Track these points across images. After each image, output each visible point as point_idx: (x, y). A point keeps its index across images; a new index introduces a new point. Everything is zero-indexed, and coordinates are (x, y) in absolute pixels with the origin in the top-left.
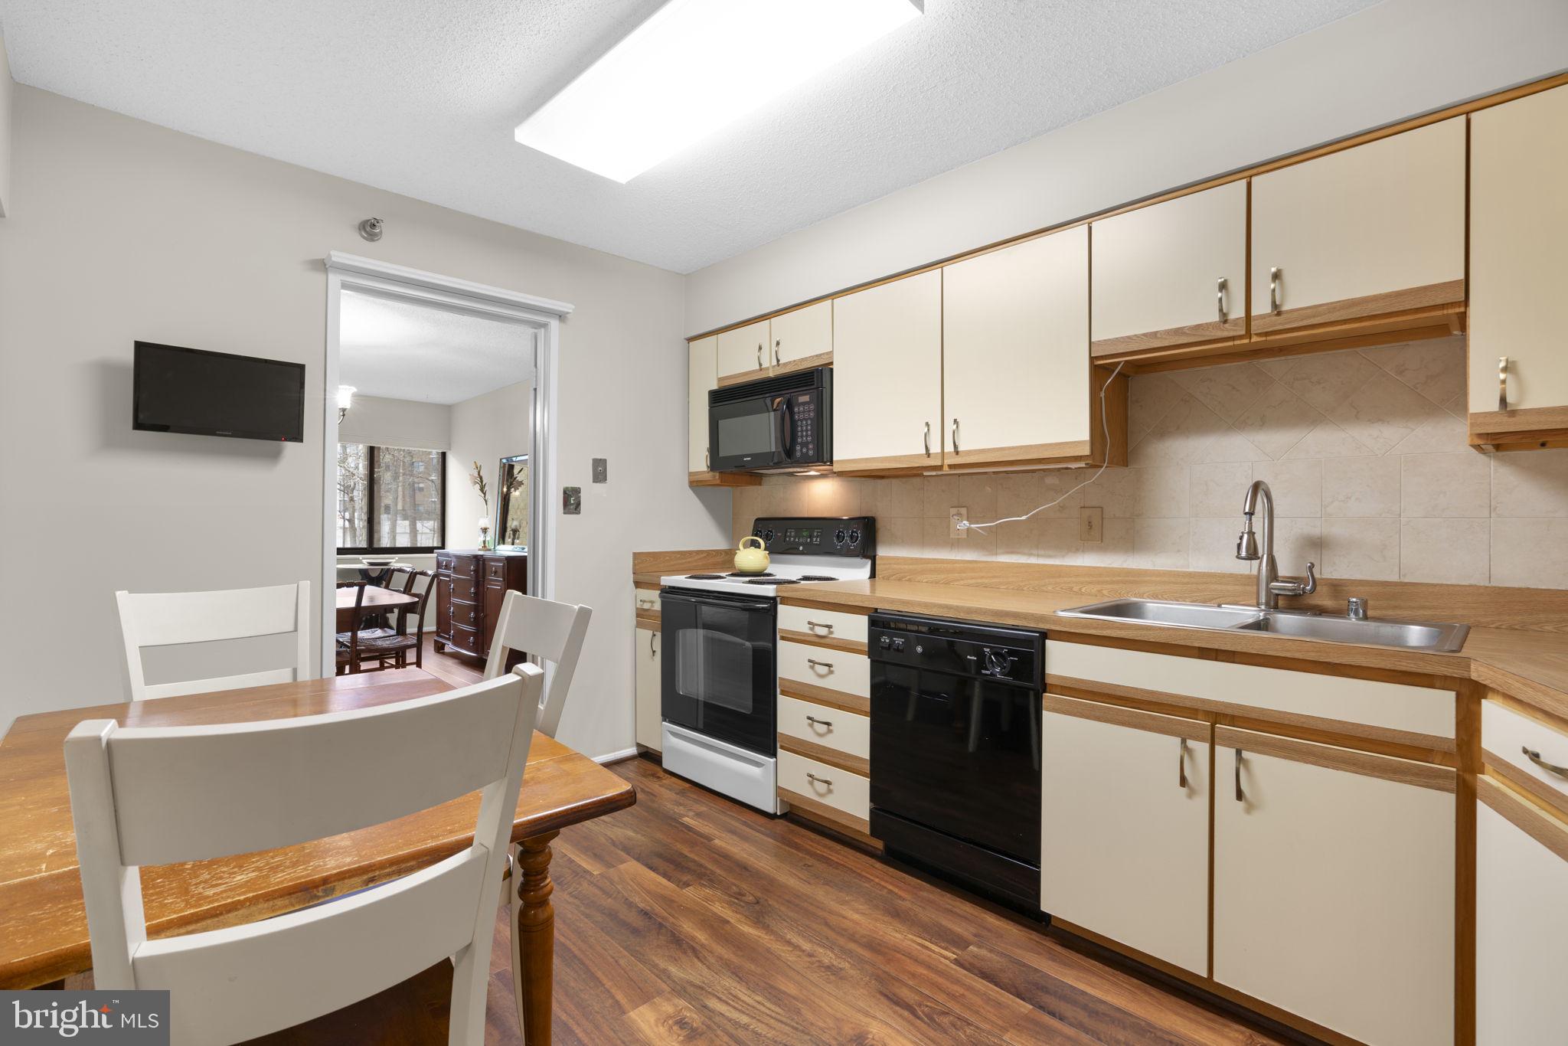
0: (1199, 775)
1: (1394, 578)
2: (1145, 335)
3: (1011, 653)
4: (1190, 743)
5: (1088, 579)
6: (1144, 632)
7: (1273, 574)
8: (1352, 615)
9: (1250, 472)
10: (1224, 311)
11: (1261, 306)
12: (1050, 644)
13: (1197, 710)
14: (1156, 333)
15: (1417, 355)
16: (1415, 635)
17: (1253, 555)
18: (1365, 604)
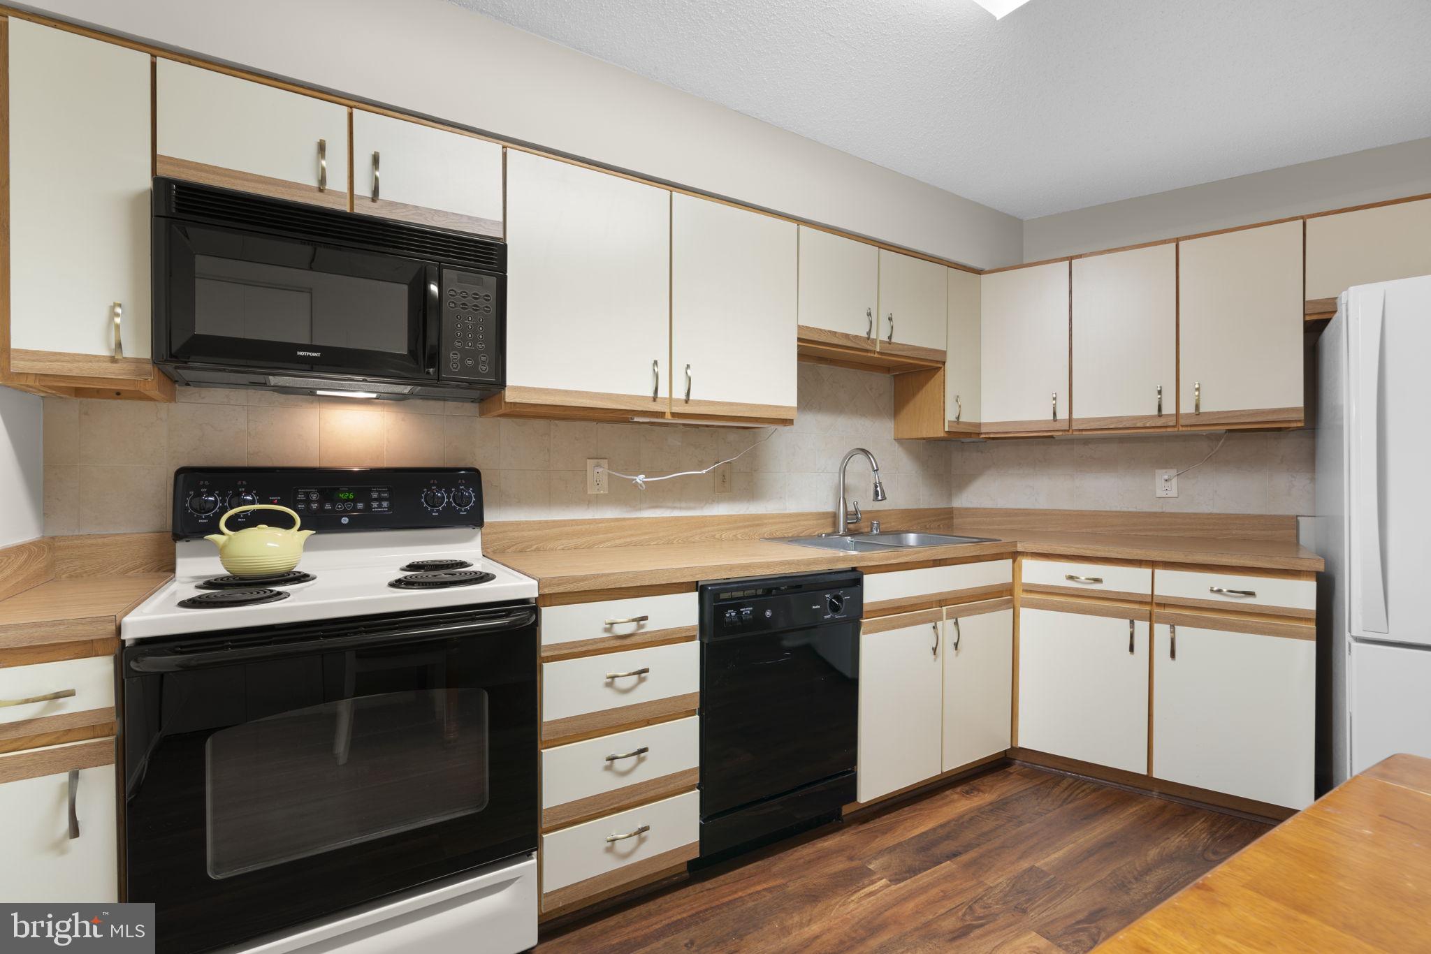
2: (830, 332)
4: (937, 624)
5: (727, 526)
9: (814, 441)
10: (872, 333)
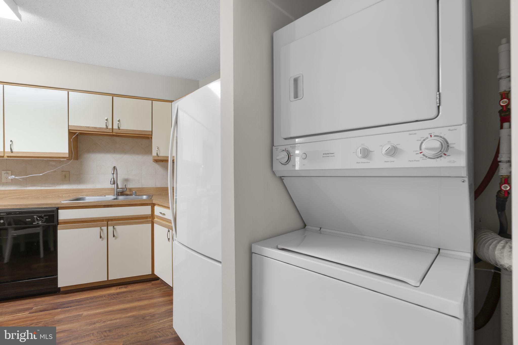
0: (104, 235)
1: (141, 187)
2: (86, 127)
3: (45, 216)
4: (102, 228)
5: (65, 193)
6: (90, 204)
7: (118, 187)
8: (134, 195)
9: (112, 163)
10: (107, 126)
11: (115, 127)
12: (59, 211)
13: (103, 220)
14: (89, 127)
15: (144, 141)
16: (145, 197)
17: (114, 183)
18: (136, 192)
